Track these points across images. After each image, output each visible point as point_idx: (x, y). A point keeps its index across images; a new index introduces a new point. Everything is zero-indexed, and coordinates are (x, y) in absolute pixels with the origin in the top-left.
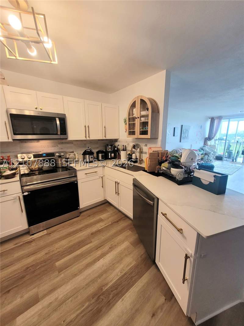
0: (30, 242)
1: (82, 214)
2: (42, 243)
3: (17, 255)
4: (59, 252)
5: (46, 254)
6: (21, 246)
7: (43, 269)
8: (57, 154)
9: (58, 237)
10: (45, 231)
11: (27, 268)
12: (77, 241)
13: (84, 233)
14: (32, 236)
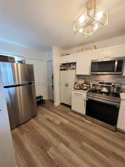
0: (83, 121)
1: (117, 133)
2: (86, 126)
3: (77, 122)
4: (88, 138)
5: (84, 132)
6: (80, 120)
7: (78, 137)
8: (113, 84)
9: (94, 131)
10: (91, 122)
11: (75, 130)
12: (100, 144)
13: (108, 145)
14: (85, 120)
